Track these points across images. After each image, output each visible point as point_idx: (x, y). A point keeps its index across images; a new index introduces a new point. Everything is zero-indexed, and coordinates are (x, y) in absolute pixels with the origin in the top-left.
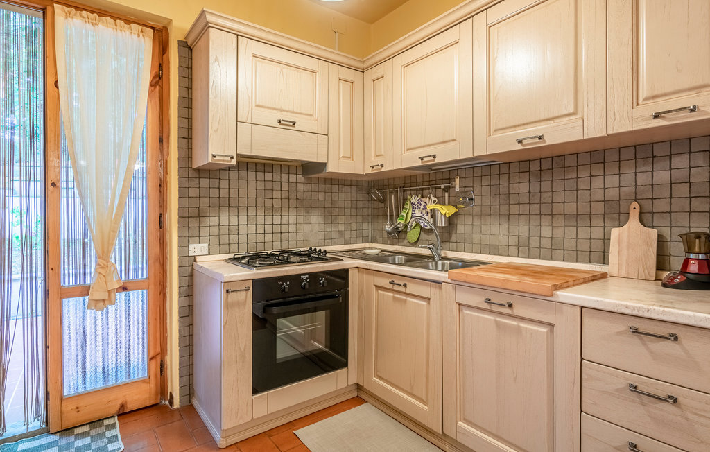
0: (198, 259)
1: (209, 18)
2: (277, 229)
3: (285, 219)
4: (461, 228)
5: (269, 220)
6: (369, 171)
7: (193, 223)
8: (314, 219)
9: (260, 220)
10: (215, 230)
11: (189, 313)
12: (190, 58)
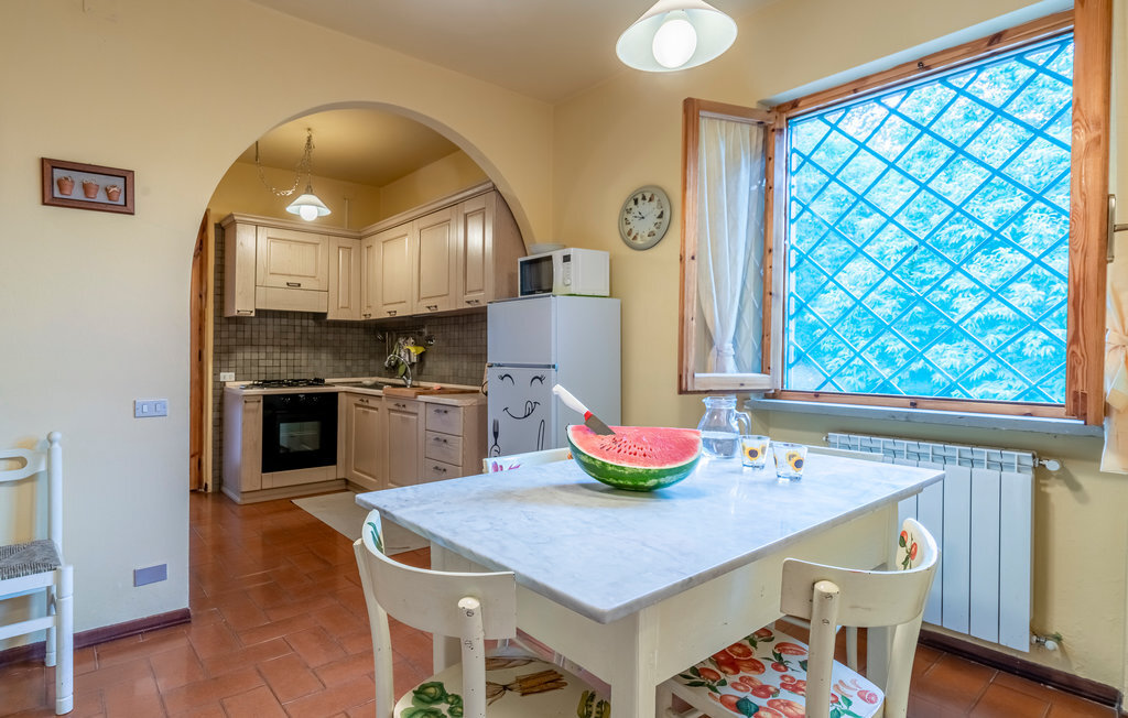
0: (228, 385)
1: (236, 218)
2: (291, 363)
3: (297, 355)
4: (428, 364)
5: (284, 356)
6: (363, 318)
7: (224, 357)
8: (324, 356)
9: (276, 356)
10: (240, 363)
11: (220, 423)
12: (223, 236)
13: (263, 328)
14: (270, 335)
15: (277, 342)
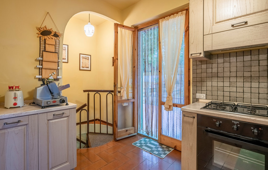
5: (247, 84)
9: (240, 84)
13: (227, 65)
14: (233, 69)
15: (239, 74)
